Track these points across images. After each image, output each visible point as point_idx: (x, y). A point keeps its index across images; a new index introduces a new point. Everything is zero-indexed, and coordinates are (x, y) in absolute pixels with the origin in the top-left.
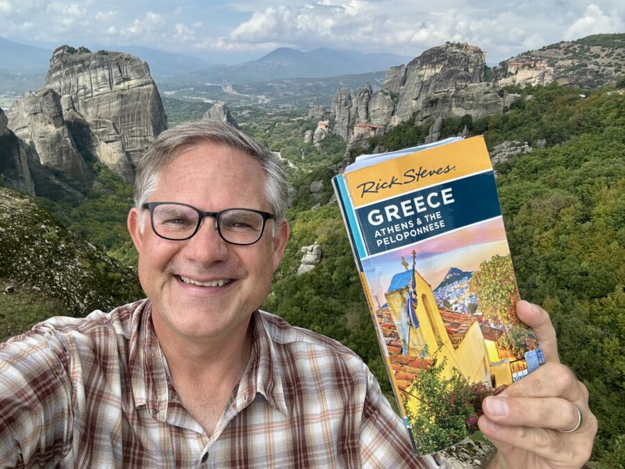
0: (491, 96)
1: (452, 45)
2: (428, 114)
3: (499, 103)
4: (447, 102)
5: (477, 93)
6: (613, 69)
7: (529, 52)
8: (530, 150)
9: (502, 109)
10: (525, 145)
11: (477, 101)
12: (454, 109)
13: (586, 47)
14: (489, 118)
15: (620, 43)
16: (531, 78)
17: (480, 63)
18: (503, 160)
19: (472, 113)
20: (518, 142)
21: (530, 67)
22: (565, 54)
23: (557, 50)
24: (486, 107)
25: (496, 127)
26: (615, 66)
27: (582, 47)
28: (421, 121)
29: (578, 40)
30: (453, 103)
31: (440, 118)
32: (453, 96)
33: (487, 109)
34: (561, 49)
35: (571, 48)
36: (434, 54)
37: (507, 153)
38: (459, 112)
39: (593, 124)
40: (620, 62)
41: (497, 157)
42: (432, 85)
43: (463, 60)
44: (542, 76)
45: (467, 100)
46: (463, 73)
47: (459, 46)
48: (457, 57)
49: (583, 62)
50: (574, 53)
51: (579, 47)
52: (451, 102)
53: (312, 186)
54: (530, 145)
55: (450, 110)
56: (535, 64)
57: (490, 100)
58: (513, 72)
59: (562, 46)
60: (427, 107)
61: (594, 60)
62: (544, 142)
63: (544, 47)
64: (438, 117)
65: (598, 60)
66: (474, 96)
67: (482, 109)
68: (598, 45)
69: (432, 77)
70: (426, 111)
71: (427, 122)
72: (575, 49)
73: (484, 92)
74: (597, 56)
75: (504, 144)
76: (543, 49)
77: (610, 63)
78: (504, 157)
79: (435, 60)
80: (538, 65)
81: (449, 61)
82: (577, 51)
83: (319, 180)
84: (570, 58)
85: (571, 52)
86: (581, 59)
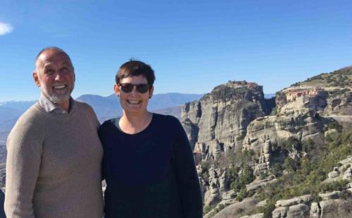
2: (254, 138)
4: (271, 126)
7: (296, 83)
12: (278, 132)
17: (260, 95)
19: (296, 135)
23: (320, 80)
27: (340, 77)
28: (249, 144)
29: (335, 71)
30: (277, 127)
34: (323, 79)
38: (283, 135)
42: (225, 115)
45: (289, 124)
47: (239, 83)
48: (241, 92)
49: (345, 87)
50: (335, 81)
51: (337, 76)
52: (274, 126)
55: (276, 134)
58: (292, 99)
60: (253, 132)
63: (308, 79)
64: (265, 140)
66: (294, 120)
67: (303, 130)
69: (224, 109)
72: (335, 78)
84: (333, 86)
85: (332, 80)
86: (342, 86)
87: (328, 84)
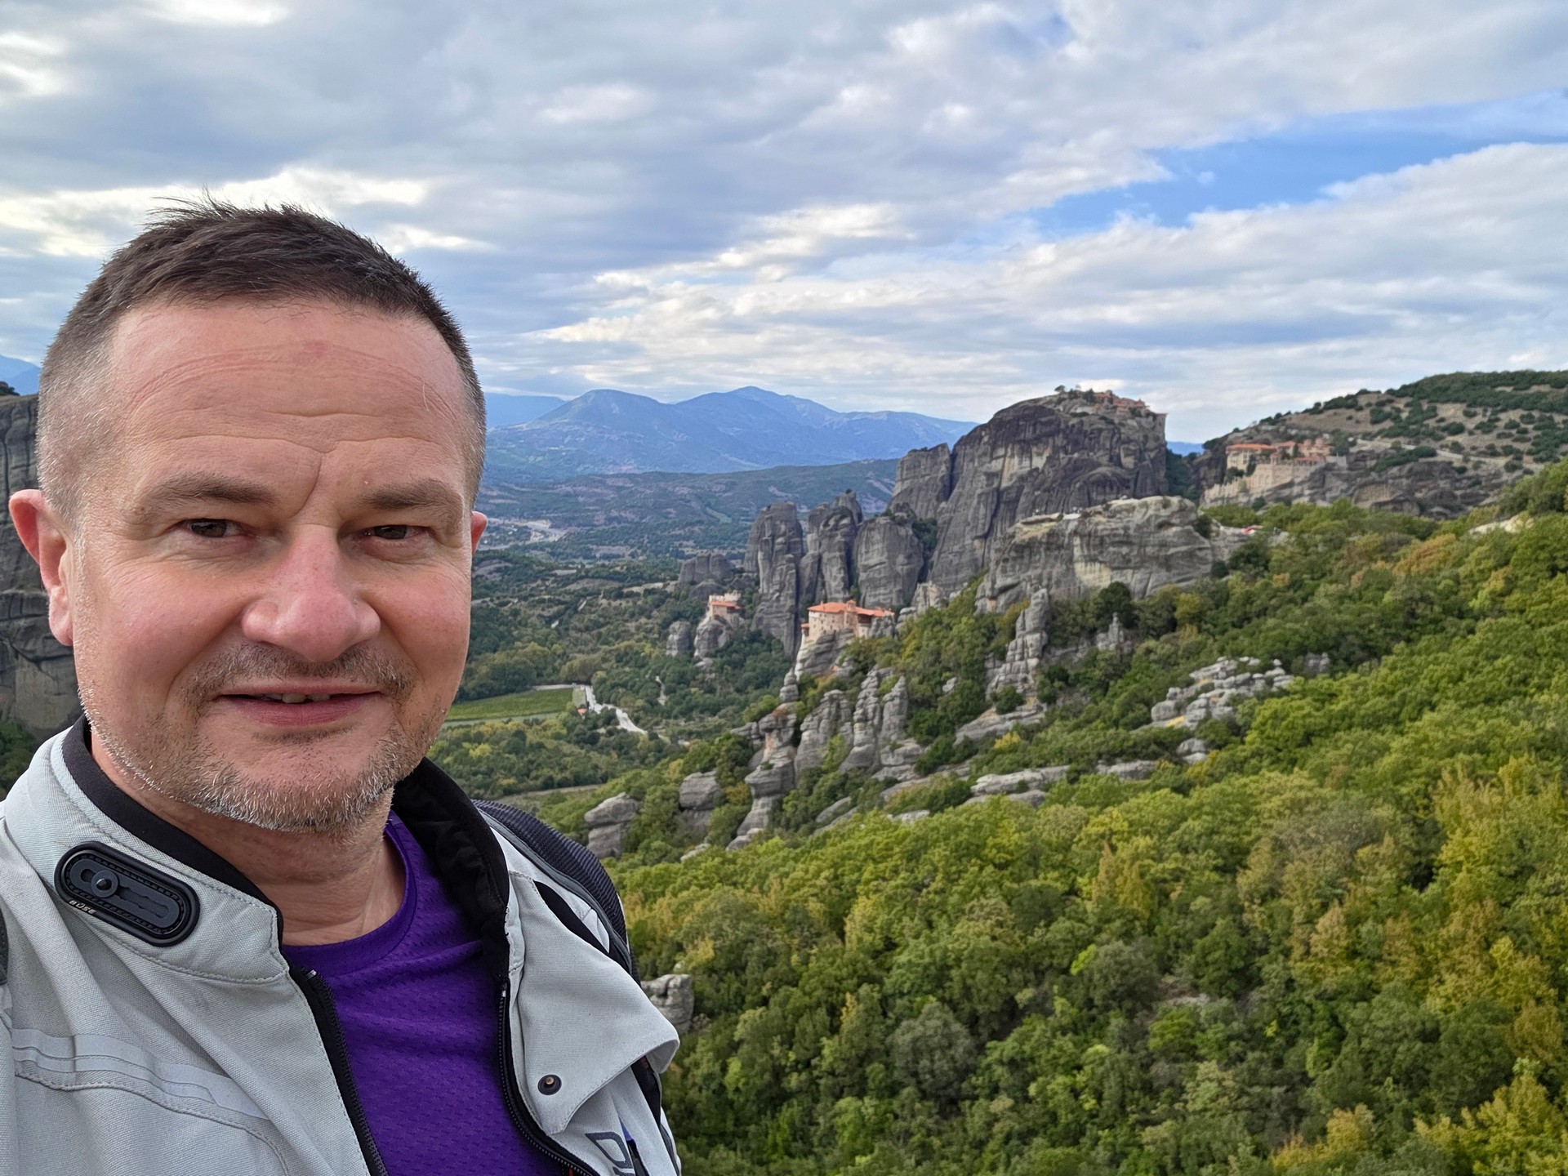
0: (1175, 534)
1: (1074, 395)
2: (1009, 581)
3: (1199, 553)
4: (1060, 547)
5: (1139, 527)
6: (1501, 462)
7: (1279, 415)
8: (1285, 681)
9: (1208, 568)
10: (1272, 667)
11: (1142, 546)
12: (1079, 567)
13: (1425, 407)
14: (1176, 592)
15: (1511, 396)
16: (1291, 484)
17: (1151, 444)
18: (1220, 711)
19: (1132, 579)
20: (1254, 662)
21: (1285, 456)
22: (1374, 422)
23: (1351, 412)
24: (1167, 563)
25: (1197, 618)
26: (1506, 454)
27: (1414, 406)
28: (993, 598)
29: (1404, 387)
30: (1077, 552)
31: (1043, 591)
32: (1075, 533)
33: (1168, 569)
34: (1360, 409)
35: (1387, 409)
36: (1023, 417)
37: (1228, 692)
38: (1095, 577)
39: (1447, 611)
40: (1518, 446)
41: (1201, 701)
42: (1022, 499)
43: (1104, 434)
44: (1319, 479)
45: (1113, 544)
46: (1104, 470)
47: (1090, 397)
48: (1086, 428)
49: (1424, 444)
50: (1396, 419)
51: (1407, 405)
52: (1070, 547)
53: (685, 789)
54: (1287, 668)
55: (1070, 571)
56: (1296, 448)
57: (1175, 546)
58: (1242, 467)
59: (1363, 401)
60: (1006, 560)
61: (1450, 439)
62: (1325, 660)
63: (1318, 405)
64: (1036, 590)
65: (1460, 439)
66: (1131, 532)
67: (1155, 568)
68: (1456, 401)
69: (1022, 478)
70: (1004, 571)
71: (1007, 605)
72: (1399, 411)
73: (1154, 523)
74: (1458, 429)
75: (1217, 667)
76: (1317, 409)
77: (1491, 447)
78: (1223, 700)
79: (1029, 435)
80: (1304, 450)
81: (1066, 437)
82: (1404, 415)
83: (704, 770)
84: (1387, 434)
85: (1388, 416)
86: (1415, 436)
87: (1376, 428)
